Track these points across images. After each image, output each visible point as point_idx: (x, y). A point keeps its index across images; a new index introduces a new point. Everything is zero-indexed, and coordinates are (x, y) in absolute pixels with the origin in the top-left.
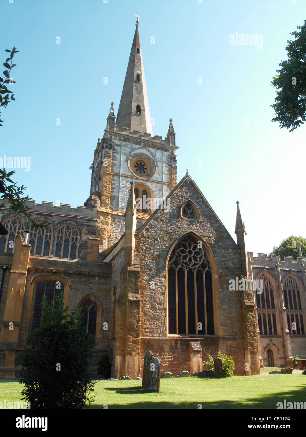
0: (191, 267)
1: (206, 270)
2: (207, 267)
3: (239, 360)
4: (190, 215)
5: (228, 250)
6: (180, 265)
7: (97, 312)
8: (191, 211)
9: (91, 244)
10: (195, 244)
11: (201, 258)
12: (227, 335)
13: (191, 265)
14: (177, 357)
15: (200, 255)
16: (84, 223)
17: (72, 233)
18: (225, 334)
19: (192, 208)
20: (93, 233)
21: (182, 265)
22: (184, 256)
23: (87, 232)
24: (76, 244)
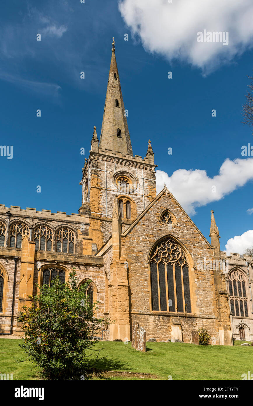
0: (169, 261)
1: (183, 264)
2: (184, 262)
3: (214, 333)
4: (169, 221)
5: (203, 250)
6: (161, 259)
7: (94, 293)
8: (169, 218)
9: (86, 243)
10: (173, 244)
11: (178, 255)
12: (203, 314)
13: (170, 260)
14: (161, 328)
15: (178, 253)
16: (78, 226)
17: (68, 234)
18: (201, 313)
19: (170, 216)
20: (86, 234)
21: (162, 260)
22: (164, 253)
23: (81, 233)
24: (73, 242)
